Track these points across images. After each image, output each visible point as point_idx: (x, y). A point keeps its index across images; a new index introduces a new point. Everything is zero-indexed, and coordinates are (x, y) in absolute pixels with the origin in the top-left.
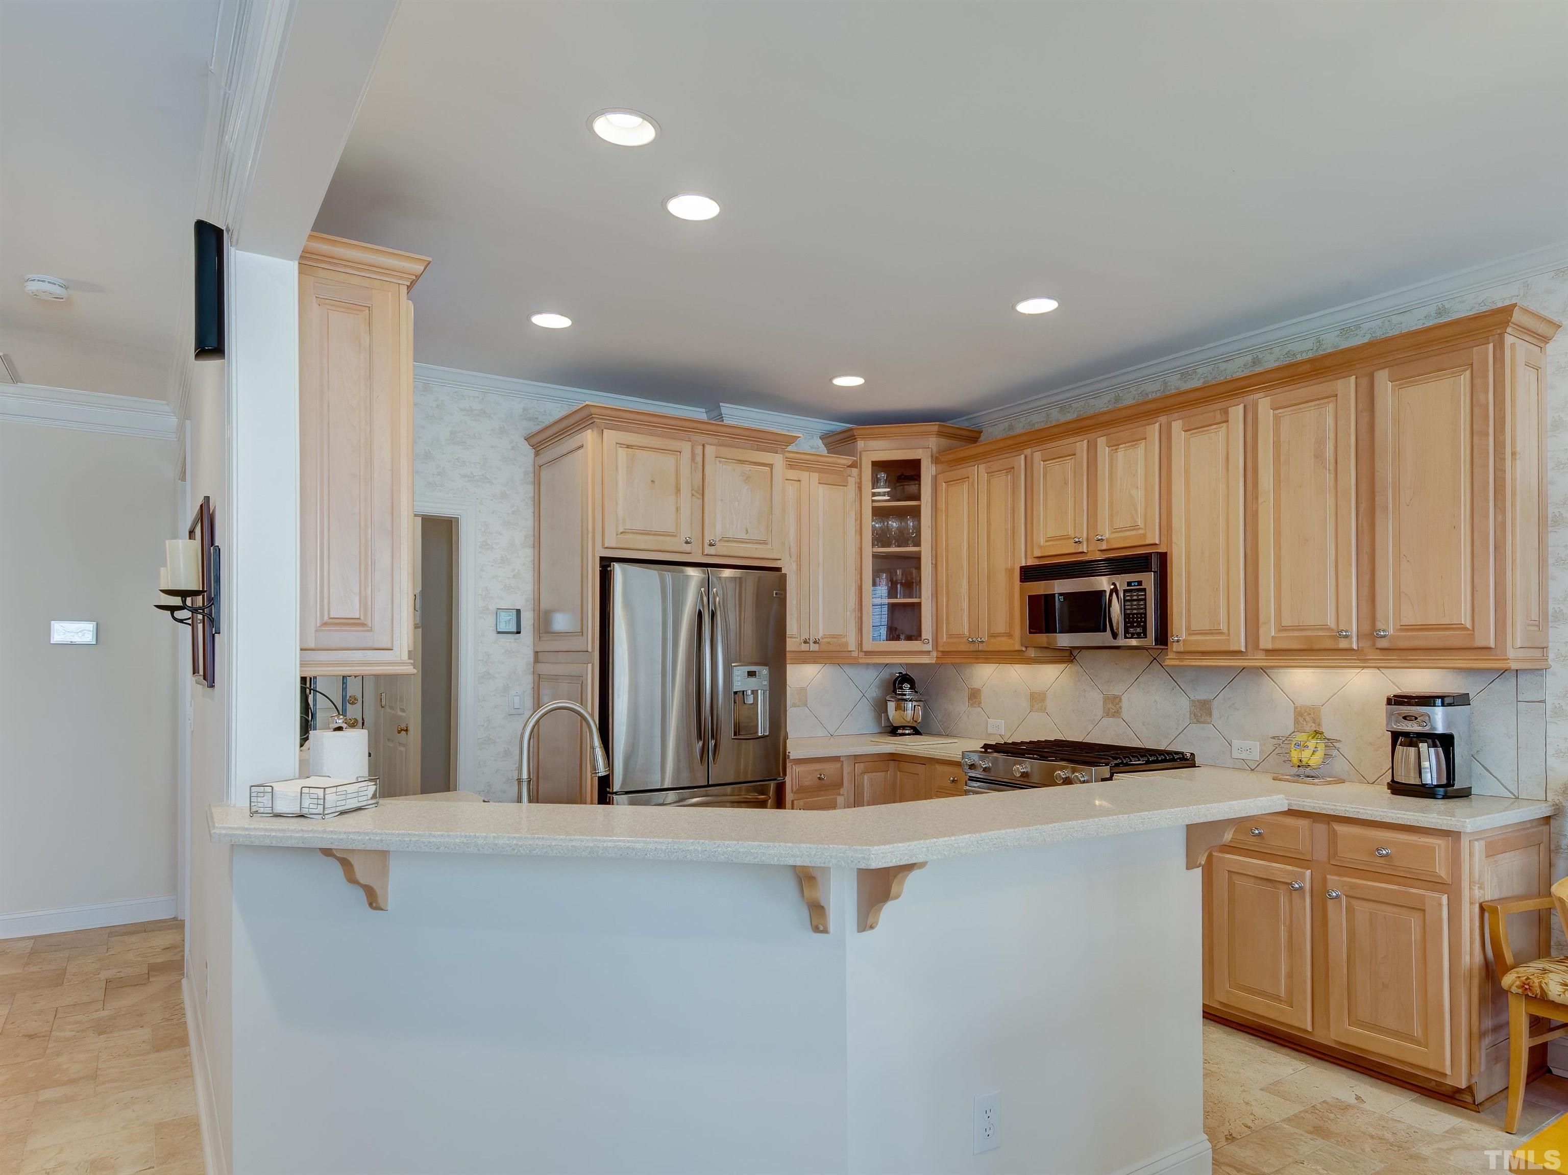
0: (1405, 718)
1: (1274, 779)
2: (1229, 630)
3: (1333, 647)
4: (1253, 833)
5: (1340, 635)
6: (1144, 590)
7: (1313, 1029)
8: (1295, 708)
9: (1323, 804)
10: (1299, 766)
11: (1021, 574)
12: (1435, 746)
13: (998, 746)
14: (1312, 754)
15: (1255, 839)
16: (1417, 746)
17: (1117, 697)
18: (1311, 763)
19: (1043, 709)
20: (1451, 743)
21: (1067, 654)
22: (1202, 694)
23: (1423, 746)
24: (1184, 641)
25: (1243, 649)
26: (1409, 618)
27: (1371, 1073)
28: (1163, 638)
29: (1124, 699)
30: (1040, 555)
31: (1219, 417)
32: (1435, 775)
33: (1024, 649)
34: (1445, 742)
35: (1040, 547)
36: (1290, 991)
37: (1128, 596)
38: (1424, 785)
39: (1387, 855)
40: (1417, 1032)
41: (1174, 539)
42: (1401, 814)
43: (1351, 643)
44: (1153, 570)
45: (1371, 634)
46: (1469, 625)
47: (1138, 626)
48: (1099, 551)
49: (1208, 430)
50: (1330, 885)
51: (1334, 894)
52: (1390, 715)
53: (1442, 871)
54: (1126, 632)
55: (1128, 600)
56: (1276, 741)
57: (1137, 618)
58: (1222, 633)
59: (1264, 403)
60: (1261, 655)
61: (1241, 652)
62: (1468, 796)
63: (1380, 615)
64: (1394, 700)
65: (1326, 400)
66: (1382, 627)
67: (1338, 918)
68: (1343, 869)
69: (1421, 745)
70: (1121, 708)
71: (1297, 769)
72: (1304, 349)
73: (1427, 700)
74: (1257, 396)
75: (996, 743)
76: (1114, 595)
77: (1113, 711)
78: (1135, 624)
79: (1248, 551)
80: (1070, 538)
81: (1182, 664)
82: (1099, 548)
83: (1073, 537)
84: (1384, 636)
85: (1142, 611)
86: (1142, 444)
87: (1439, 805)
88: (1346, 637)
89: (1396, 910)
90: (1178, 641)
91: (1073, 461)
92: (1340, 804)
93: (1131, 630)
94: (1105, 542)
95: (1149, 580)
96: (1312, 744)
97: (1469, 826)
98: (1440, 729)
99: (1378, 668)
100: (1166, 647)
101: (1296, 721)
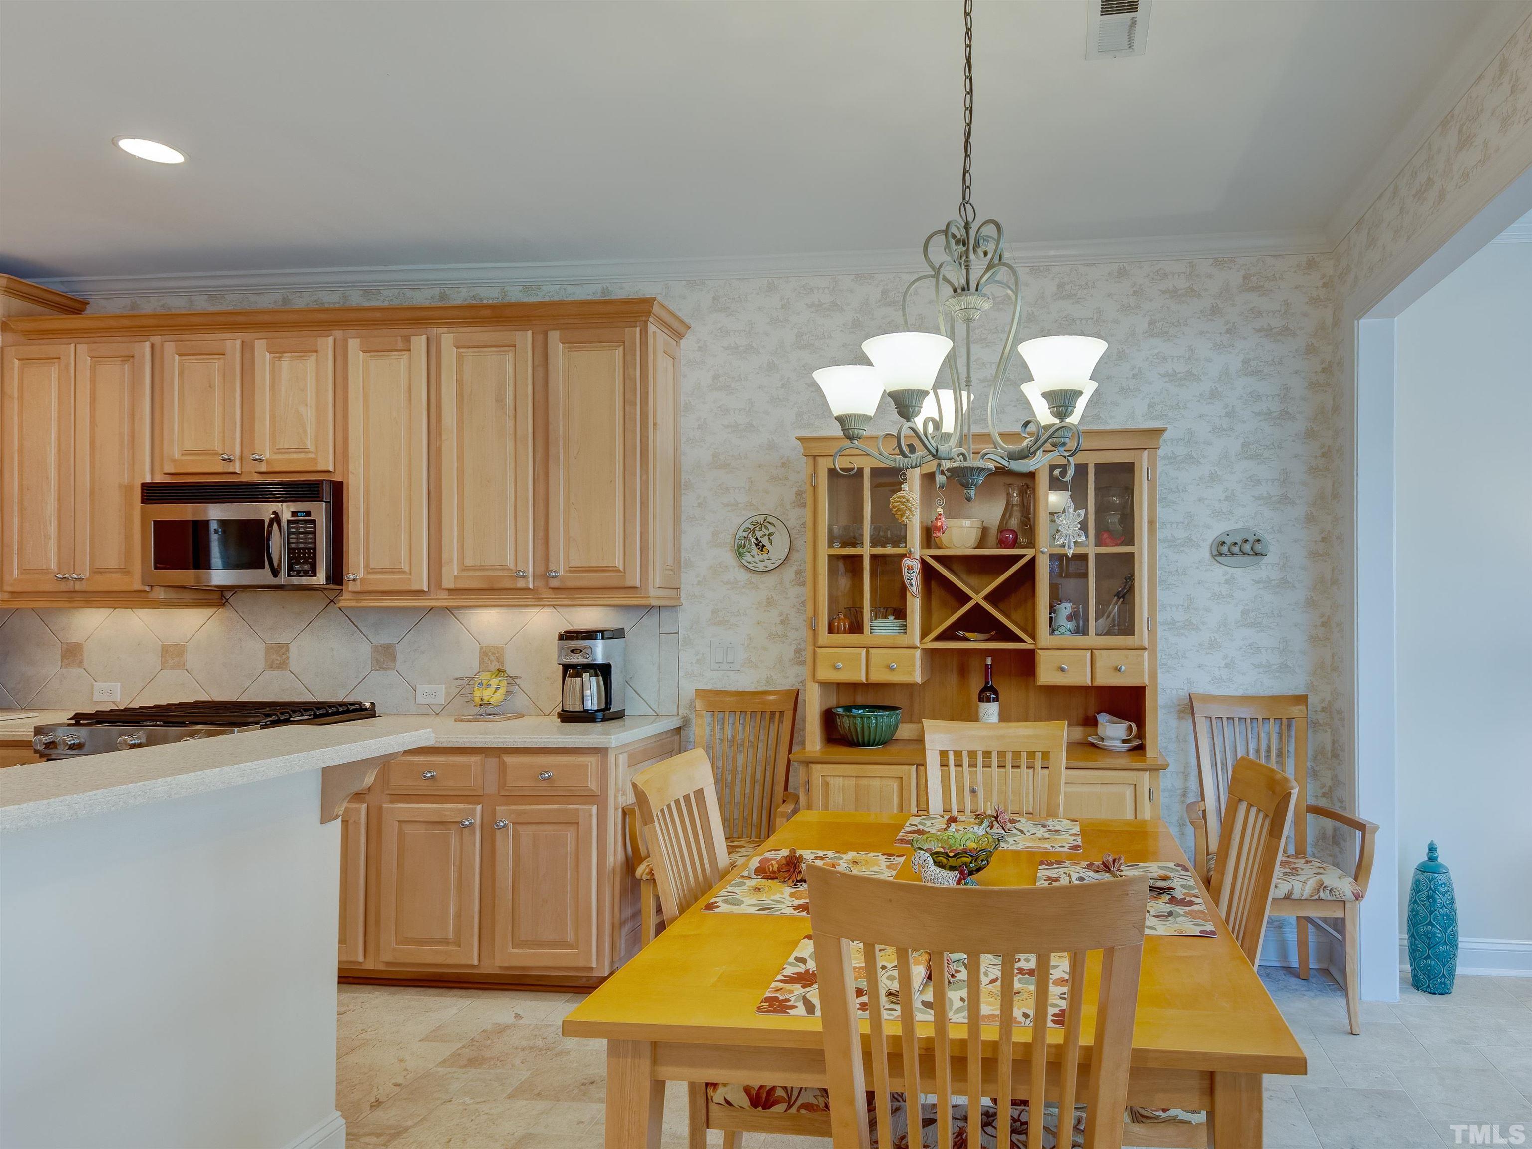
0: (572, 651)
1: (456, 721)
2: (411, 569)
3: (512, 587)
4: (425, 777)
5: (517, 575)
6: (314, 522)
7: (479, 961)
8: (481, 649)
9: (494, 738)
10: (481, 705)
11: (142, 492)
12: (596, 675)
13: (98, 714)
14: (493, 693)
15: (427, 783)
16: (581, 676)
17: (283, 646)
18: (492, 701)
19: (181, 666)
20: (609, 673)
21: (216, 596)
22: (384, 639)
23: (586, 676)
24: (361, 580)
25: (426, 589)
26: (576, 561)
27: (532, 988)
28: (336, 576)
29: (294, 649)
30: (172, 471)
31: (400, 345)
32: (596, 701)
33: (147, 589)
34: (604, 671)
35: (174, 461)
36: (458, 931)
37: (293, 527)
38: (586, 711)
39: (549, 778)
40: (570, 937)
41: (351, 468)
42: (562, 738)
43: (528, 582)
44: (324, 500)
45: (545, 575)
46: (621, 568)
47: (305, 562)
48: (256, 472)
49: (389, 355)
50: (498, 815)
51: (502, 824)
52: (561, 649)
53: (593, 785)
54: (290, 568)
55: (293, 533)
56: (459, 682)
57: (304, 553)
58: (404, 572)
59: (447, 338)
60: (445, 595)
61: (423, 592)
62: (622, 717)
63: (552, 558)
64: (565, 635)
65: (506, 348)
66: (554, 569)
67: (505, 847)
68: (511, 798)
69: (584, 675)
70: (288, 658)
71: (478, 708)
72: (490, 295)
73: (590, 635)
74: (440, 330)
75: (97, 711)
76: (275, 525)
77: (278, 662)
78: (302, 560)
79: (432, 488)
80: (217, 454)
81: (359, 605)
82: (257, 470)
83: (221, 452)
84: (556, 577)
85: (310, 545)
86: (313, 357)
87: (598, 726)
88: (523, 577)
89: (556, 827)
90: (354, 580)
91: (222, 361)
92: (509, 736)
93: (297, 567)
94: (264, 464)
95: (319, 512)
96: (494, 682)
97: (614, 741)
98: (600, 660)
99: (554, 606)
100: (340, 588)
101: (482, 661)
